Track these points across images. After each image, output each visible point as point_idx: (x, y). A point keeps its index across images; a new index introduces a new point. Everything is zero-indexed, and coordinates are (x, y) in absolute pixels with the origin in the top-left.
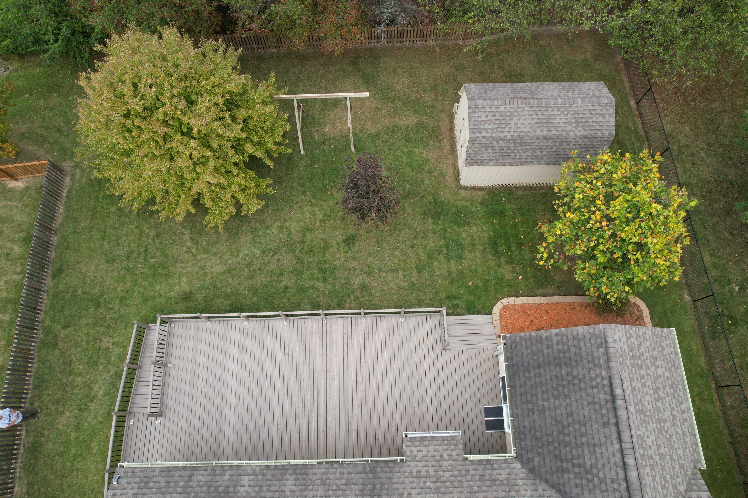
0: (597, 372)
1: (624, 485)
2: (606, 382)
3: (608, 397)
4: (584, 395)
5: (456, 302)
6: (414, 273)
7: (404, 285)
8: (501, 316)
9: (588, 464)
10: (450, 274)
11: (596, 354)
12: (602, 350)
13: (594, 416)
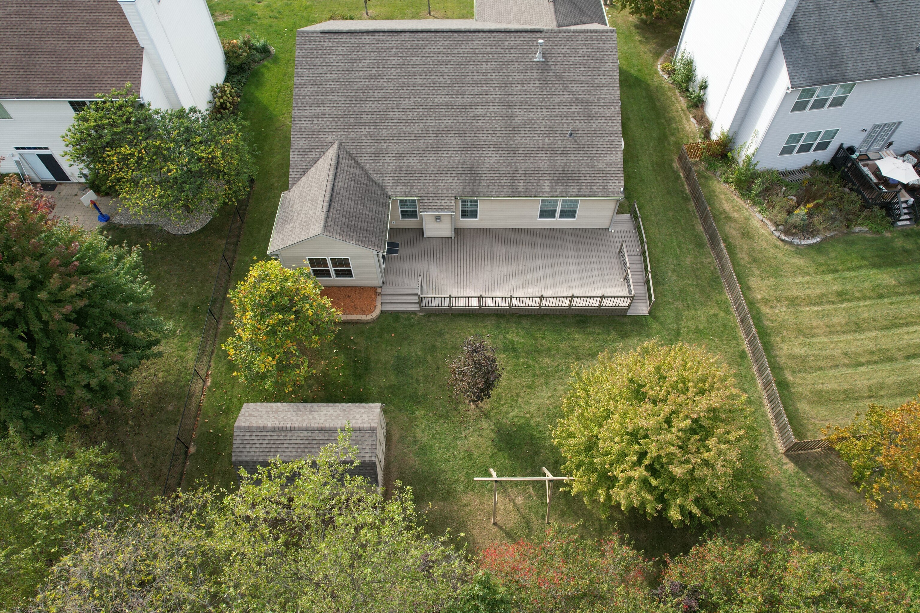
0: (334, 216)
1: (339, 170)
2: (332, 210)
3: (333, 204)
4: (345, 209)
5: (407, 323)
6: (439, 345)
7: (447, 336)
8: (375, 308)
9: (353, 182)
10: (409, 344)
11: (333, 223)
12: (329, 224)
13: (344, 198)
